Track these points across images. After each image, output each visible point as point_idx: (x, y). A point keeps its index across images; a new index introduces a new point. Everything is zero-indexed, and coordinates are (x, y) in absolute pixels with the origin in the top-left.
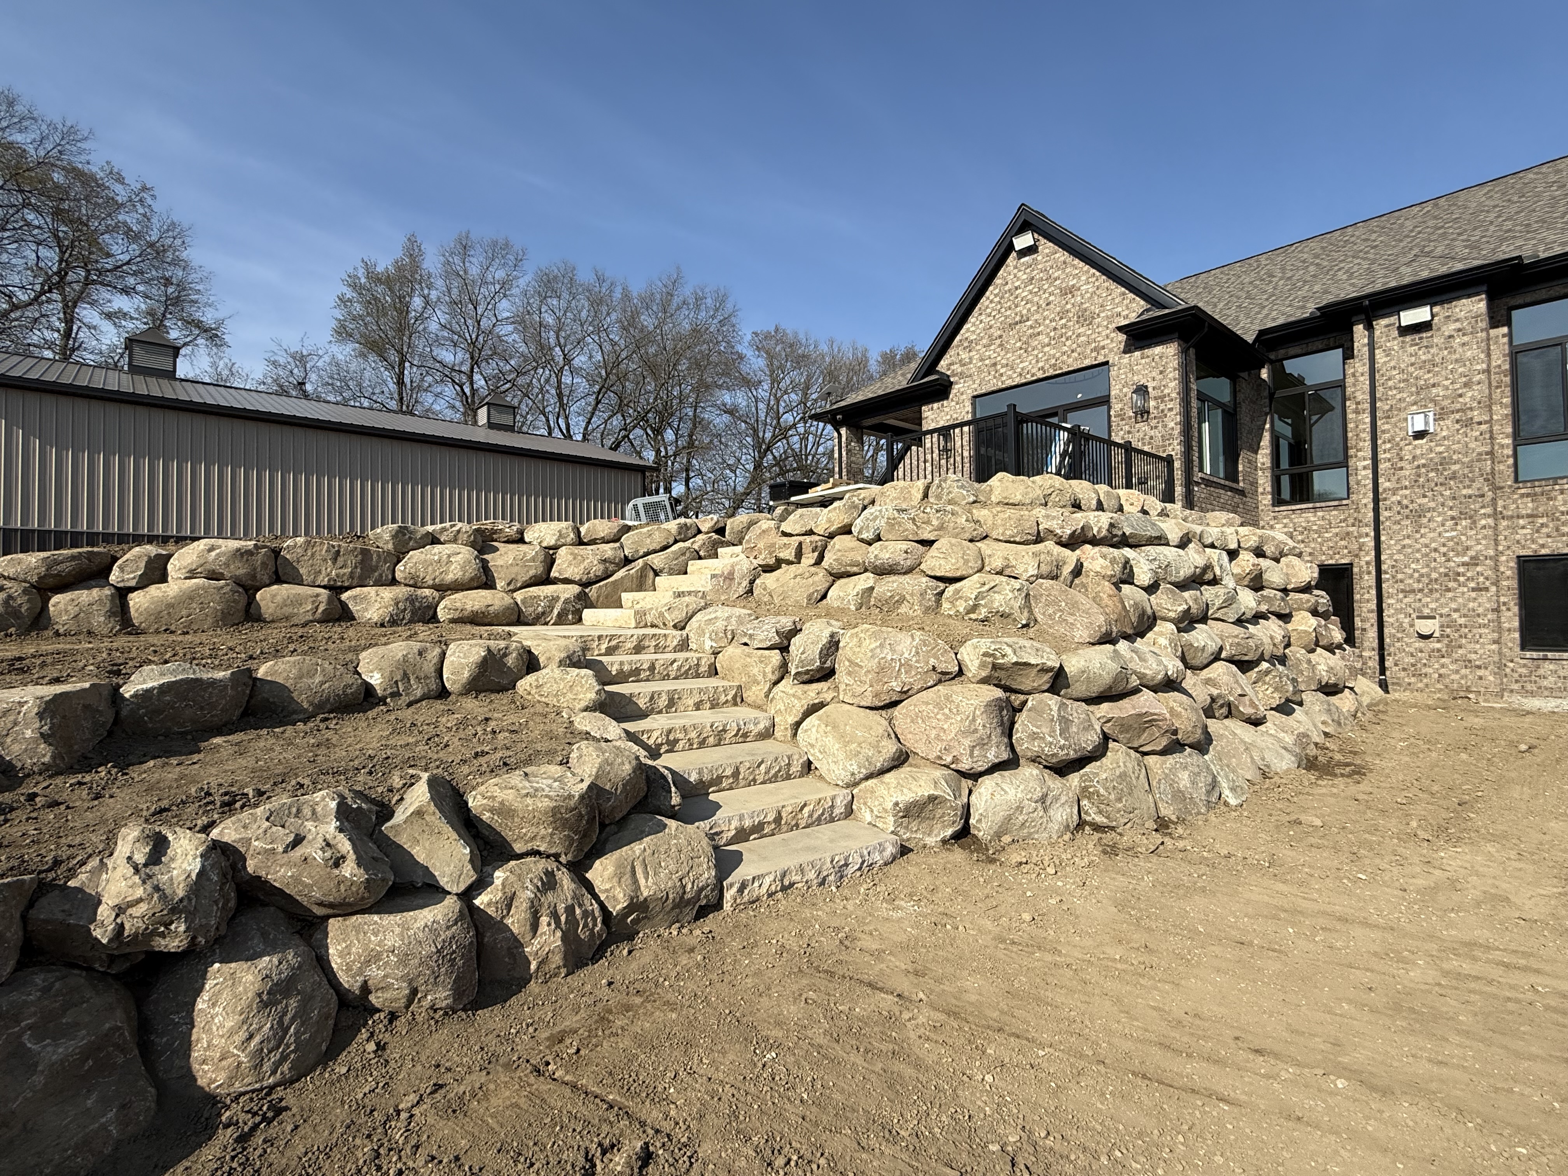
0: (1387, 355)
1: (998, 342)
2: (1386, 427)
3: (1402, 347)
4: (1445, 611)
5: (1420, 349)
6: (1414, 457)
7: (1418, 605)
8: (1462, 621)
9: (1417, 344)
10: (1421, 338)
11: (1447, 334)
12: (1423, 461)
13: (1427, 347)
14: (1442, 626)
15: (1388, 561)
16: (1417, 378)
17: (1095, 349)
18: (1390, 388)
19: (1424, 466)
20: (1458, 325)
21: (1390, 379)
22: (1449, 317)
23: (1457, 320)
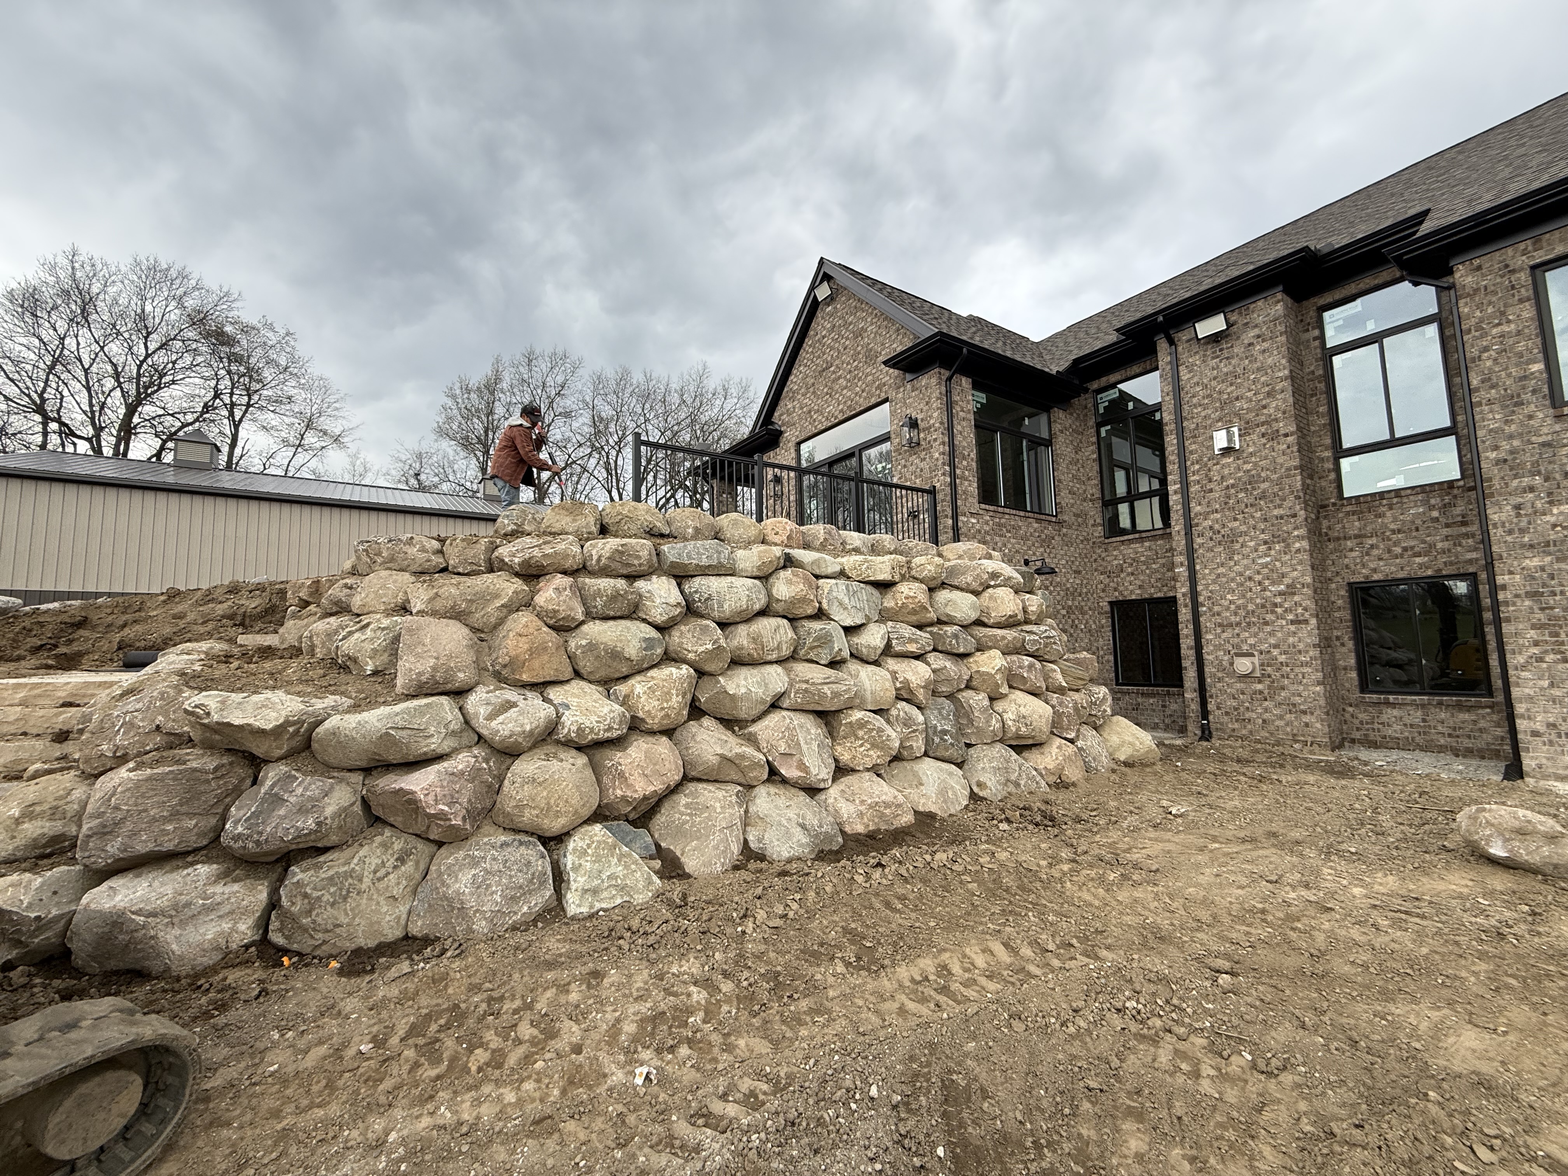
0: (1190, 372)
1: (811, 390)
2: (1193, 447)
3: (1204, 361)
4: (1264, 647)
5: (1221, 361)
6: (1222, 477)
7: (1236, 640)
8: (1282, 659)
9: (1217, 357)
10: (1221, 350)
11: (1246, 342)
12: (1232, 481)
13: (1227, 358)
14: (1262, 665)
15: (1204, 593)
16: (1220, 393)
17: (878, 388)
18: (1195, 406)
19: (1233, 486)
20: (1256, 331)
21: (1194, 396)
22: (1247, 324)
23: (1256, 326)
